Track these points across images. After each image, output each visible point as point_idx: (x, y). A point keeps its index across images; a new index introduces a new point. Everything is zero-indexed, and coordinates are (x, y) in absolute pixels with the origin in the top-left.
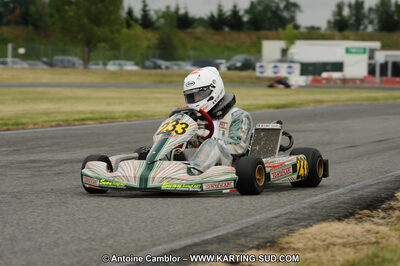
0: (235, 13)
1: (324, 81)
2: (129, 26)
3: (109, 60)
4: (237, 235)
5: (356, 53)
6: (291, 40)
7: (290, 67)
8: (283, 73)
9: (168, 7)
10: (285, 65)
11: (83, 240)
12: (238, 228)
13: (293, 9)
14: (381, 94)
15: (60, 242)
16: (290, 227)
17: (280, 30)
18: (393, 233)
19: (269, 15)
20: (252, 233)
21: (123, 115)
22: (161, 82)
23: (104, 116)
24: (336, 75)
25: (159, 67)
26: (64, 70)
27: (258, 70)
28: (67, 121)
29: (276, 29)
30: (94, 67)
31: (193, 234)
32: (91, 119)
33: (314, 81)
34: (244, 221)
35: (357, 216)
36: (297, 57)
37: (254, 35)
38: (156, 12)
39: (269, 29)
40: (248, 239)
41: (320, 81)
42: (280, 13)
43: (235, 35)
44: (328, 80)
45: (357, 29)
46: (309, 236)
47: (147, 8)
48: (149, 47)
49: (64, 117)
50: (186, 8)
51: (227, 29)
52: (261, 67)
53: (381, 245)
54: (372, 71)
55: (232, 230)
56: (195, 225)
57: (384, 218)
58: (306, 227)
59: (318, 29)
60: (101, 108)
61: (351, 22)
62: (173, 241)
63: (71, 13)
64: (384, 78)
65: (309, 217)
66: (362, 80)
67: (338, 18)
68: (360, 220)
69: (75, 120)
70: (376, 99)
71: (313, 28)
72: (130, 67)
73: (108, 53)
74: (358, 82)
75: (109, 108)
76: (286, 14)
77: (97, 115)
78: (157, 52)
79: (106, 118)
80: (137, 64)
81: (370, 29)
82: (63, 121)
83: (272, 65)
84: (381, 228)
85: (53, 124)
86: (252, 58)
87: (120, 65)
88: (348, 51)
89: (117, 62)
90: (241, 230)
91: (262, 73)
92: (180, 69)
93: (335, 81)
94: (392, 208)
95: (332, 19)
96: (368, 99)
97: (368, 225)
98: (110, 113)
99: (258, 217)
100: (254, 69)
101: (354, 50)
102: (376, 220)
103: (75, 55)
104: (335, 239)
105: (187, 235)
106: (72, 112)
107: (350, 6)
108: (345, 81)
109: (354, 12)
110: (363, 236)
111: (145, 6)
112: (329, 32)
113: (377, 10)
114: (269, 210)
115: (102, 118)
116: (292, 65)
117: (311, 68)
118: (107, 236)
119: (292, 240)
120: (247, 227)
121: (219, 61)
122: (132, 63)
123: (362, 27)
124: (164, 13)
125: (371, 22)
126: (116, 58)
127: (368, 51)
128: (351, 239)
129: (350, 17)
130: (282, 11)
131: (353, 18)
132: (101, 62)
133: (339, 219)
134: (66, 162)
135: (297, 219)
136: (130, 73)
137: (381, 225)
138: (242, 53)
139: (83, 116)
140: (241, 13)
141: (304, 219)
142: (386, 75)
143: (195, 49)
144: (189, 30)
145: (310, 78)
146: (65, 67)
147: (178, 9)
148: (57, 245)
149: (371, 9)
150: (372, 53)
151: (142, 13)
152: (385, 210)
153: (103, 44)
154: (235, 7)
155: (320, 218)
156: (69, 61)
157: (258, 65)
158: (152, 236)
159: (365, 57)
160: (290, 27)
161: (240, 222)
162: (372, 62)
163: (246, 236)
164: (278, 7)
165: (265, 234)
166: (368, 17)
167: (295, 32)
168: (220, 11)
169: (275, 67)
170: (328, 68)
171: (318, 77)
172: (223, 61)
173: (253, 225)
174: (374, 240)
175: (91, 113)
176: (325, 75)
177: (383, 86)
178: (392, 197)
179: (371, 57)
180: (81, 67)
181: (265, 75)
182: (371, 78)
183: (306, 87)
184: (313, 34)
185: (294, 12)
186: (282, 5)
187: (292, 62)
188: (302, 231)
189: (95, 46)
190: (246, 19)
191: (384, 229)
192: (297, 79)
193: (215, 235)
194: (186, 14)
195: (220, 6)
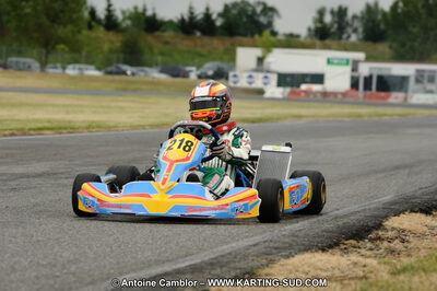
0: (207, 16)
1: (303, 94)
2: (90, 27)
3: (69, 63)
4: (212, 264)
5: (338, 64)
6: (268, 47)
7: (266, 77)
8: (258, 83)
9: (136, 8)
10: (261, 75)
11: (43, 265)
12: (212, 256)
13: (270, 13)
14: (364, 110)
15: (16, 266)
16: (270, 257)
17: (257, 37)
18: (383, 267)
19: (245, 19)
20: (228, 262)
21: (84, 125)
22: (125, 90)
23: (63, 125)
24: (316, 88)
25: (124, 73)
26: (18, 73)
27: (231, 79)
28: (22, 129)
29: (252, 35)
30: (51, 71)
31: (164, 262)
32: (48, 129)
33: (292, 93)
34: (220, 249)
35: (342, 247)
36: (274, 67)
37: (228, 41)
38: (123, 12)
39: (245, 35)
40: (224, 269)
41: (299, 94)
42: (256, 18)
43: (206, 40)
44: (307, 93)
45: (340, 38)
46: (291, 267)
47: (112, 8)
48: (111, 51)
49: (19, 126)
50: (154, 9)
51: (198, 34)
52: (235, 76)
53: (370, 280)
54: (355, 84)
55: (206, 259)
56: (165, 252)
57: (371, 249)
58: (287, 257)
59: (298, 36)
60: (60, 116)
61: (333, 30)
62: (142, 269)
63: (28, 10)
64: (368, 93)
65: (291, 246)
66: (344, 94)
67: (319, 25)
68: (346, 251)
69: (30, 129)
70: (359, 116)
71: (291, 36)
72: (92, 72)
73: (68, 56)
74: (340, 96)
75: (69, 117)
76: (263, 20)
77: (55, 125)
78: (122, 56)
79: (65, 128)
80: (99, 69)
81: (354, 38)
82: (18, 130)
83: (246, 75)
84: (368, 261)
85: (6, 132)
86: (224, 66)
87: (80, 69)
88: (329, 62)
89: (77, 66)
90: (216, 258)
91: (235, 83)
92: (146, 75)
93: (315, 94)
94: (379, 238)
95: (312, 26)
96: (350, 116)
97: (354, 257)
98: (70, 122)
99: (234, 245)
100: (227, 78)
101: (336, 61)
102: (363, 251)
103: (32, 57)
104: (319, 272)
105: (157, 263)
106: (29, 121)
107: (332, 12)
108: (325, 94)
109: (336, 19)
110: (350, 269)
111: (110, 6)
112: (309, 40)
113: (362, 18)
114: (247, 237)
115: (60, 128)
116: (269, 75)
117: (288, 79)
118: (69, 261)
119: (272, 271)
120: (222, 256)
121: (188, 68)
122: (92, 67)
123: (345, 36)
124: (131, 13)
125: (355, 31)
126: (76, 61)
127: (351, 63)
128: (337, 273)
129: (332, 25)
130: (259, 15)
131: (336, 26)
132: (59, 65)
133: (323, 250)
134: (22, 176)
135: (276, 248)
136: (92, 79)
137: (370, 257)
138: (214, 60)
139: (40, 125)
140: (214, 17)
141: (285, 249)
142: (370, 89)
143: (162, 54)
144: (157, 33)
145: (288, 90)
146: (20, 70)
147: (145, 10)
148: (14, 270)
149: (354, 17)
150: (355, 65)
151: (106, 13)
152: (371, 240)
153: (62, 46)
154: (207, 9)
155: (302, 247)
156: (24, 63)
157: (231, 74)
158: (118, 263)
159: (348, 69)
160: (267, 33)
161: (215, 250)
162: (355, 74)
163: (221, 267)
164: (254, 12)
165: (243, 265)
166: (351, 26)
167: (272, 39)
168: (192, 13)
169: (250, 77)
170: (308, 79)
171: (296, 90)
172: (194, 69)
173: (230, 254)
174: (361, 274)
175: (49, 121)
176: (304, 87)
177: (367, 101)
178: (379, 226)
179: (354, 69)
180: (38, 70)
181: (239, 85)
182: (354, 92)
183: (284, 99)
184: (291, 42)
185: (272, 17)
186: (259, 9)
187: (268, 72)
188: (283, 261)
189: (54, 48)
190: (219, 23)
191: (373, 262)
192: (274, 91)
193: (187, 264)
194: (154, 15)
195: (191, 8)
